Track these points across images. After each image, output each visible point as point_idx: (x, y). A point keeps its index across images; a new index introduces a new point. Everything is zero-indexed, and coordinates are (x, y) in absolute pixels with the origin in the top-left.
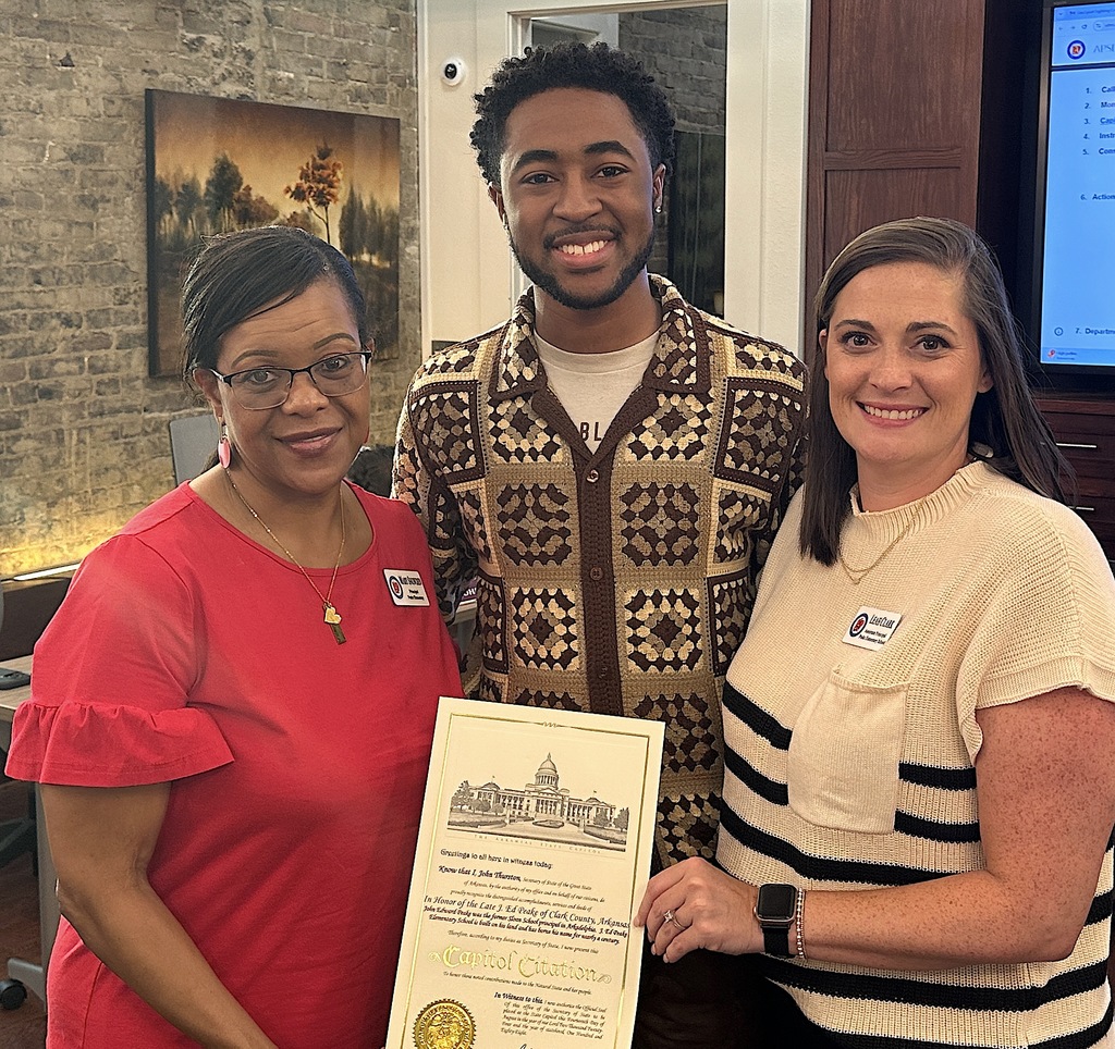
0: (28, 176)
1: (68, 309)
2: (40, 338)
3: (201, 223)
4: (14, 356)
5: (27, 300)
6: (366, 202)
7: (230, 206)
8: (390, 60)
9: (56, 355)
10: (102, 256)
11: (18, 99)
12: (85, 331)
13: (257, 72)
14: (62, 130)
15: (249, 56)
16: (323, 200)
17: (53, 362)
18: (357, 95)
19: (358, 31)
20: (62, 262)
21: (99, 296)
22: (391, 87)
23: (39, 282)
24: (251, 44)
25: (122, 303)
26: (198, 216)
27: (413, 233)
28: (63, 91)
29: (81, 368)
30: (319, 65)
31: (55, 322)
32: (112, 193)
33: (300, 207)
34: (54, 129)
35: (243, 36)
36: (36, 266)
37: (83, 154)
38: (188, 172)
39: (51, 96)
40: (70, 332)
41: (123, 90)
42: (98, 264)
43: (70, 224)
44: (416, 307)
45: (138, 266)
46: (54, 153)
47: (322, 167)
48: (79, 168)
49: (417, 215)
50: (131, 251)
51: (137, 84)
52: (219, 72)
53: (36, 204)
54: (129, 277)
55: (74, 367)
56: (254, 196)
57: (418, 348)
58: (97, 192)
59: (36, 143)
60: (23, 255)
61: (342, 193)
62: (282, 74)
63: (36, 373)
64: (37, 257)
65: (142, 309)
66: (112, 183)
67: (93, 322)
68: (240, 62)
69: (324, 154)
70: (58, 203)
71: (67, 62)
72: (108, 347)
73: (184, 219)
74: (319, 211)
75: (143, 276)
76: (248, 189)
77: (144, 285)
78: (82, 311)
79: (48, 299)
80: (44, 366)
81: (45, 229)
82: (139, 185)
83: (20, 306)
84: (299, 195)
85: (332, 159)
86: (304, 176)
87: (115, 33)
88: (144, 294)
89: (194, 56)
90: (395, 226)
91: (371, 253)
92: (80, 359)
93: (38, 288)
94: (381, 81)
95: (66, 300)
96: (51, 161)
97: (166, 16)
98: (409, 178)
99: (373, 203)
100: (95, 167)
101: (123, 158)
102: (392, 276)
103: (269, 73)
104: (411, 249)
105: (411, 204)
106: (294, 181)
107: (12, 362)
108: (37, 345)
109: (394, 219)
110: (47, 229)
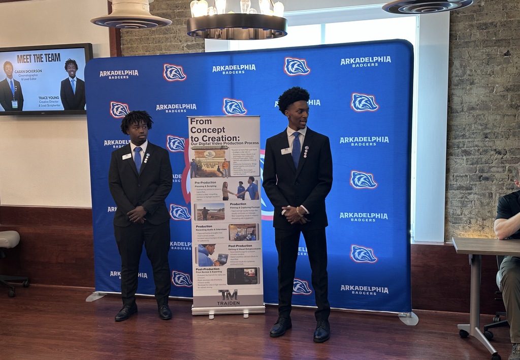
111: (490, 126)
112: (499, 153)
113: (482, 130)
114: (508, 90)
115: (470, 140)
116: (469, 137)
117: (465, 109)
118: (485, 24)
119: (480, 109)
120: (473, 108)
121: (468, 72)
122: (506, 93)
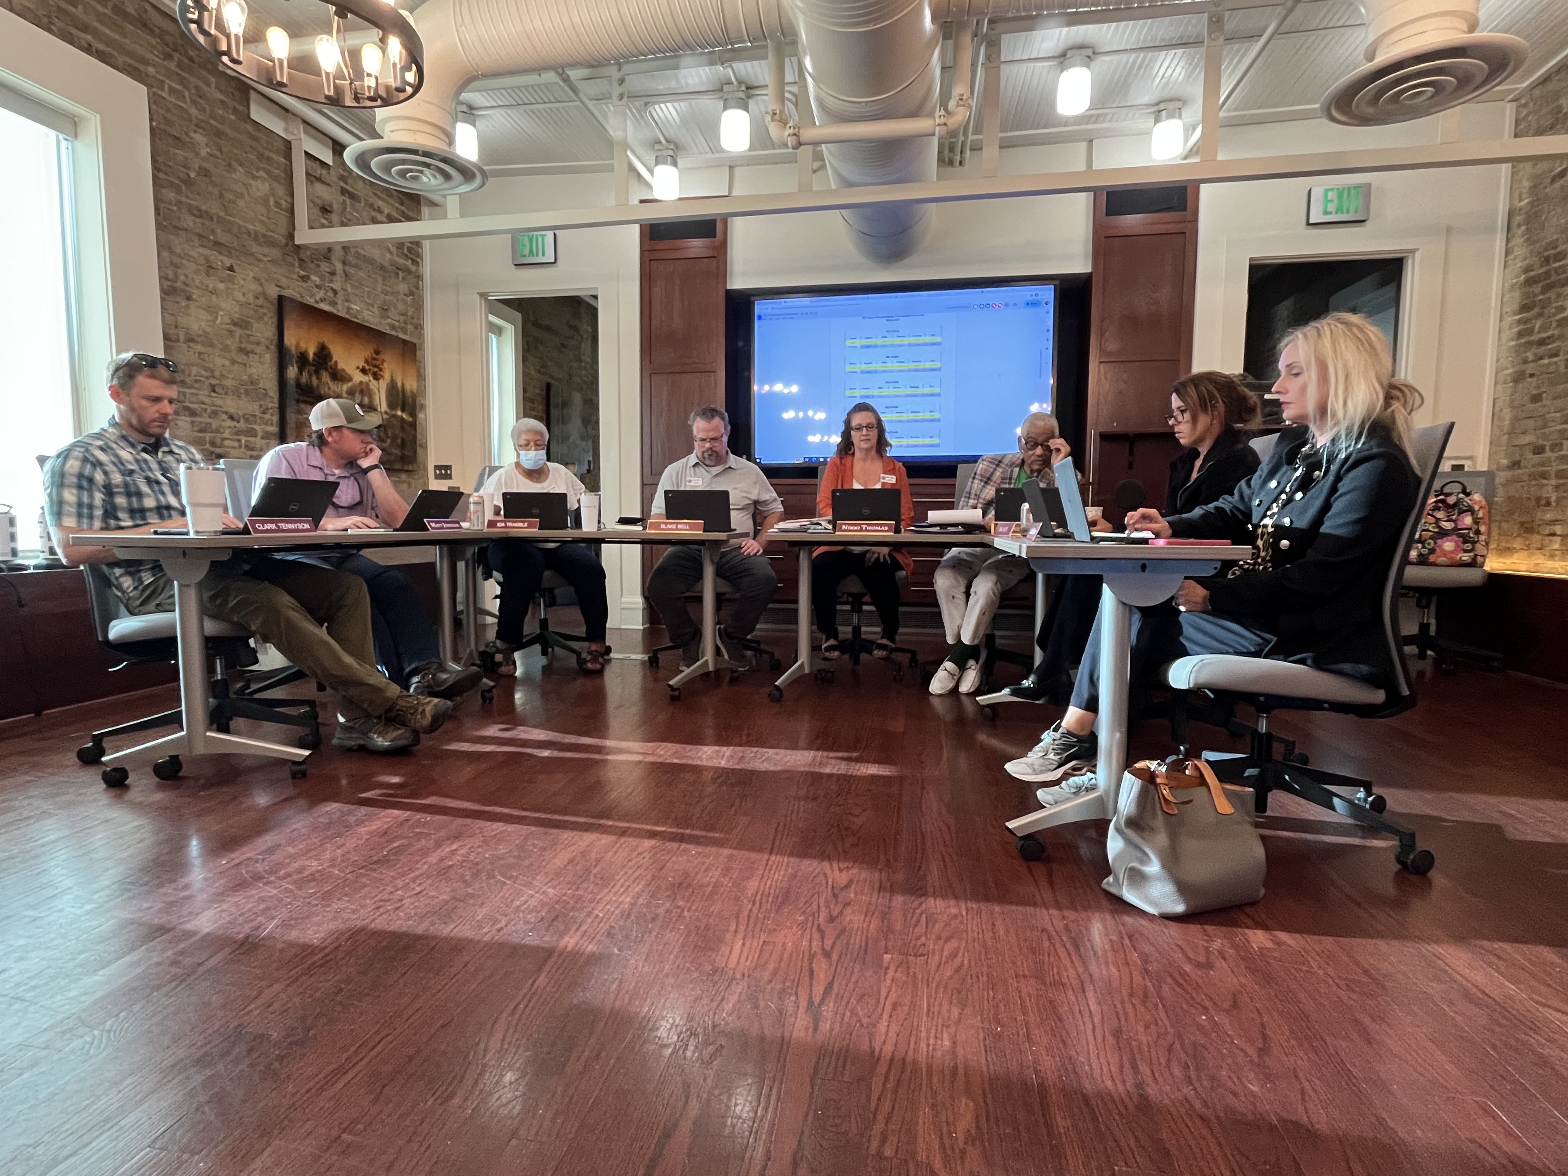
0: (208, 329)
1: (232, 410)
2: (215, 424)
3: (310, 376)
4: (200, 431)
5: (207, 400)
6: (399, 384)
7: (326, 370)
8: (410, 313)
9: (226, 435)
10: (252, 383)
11: (202, 283)
12: (242, 425)
13: (339, 302)
14: (229, 307)
15: (335, 292)
16: (376, 377)
17: (224, 439)
18: (393, 327)
19: (393, 293)
20: (229, 383)
21: (253, 408)
22: (410, 327)
23: (214, 391)
24: (336, 286)
25: (264, 413)
26: (309, 372)
27: (422, 407)
28: (230, 285)
29: (240, 447)
30: (373, 306)
31: (224, 416)
32: (258, 349)
33: (365, 379)
34: (223, 305)
35: (331, 281)
36: (214, 382)
37: (241, 324)
38: (303, 345)
39: (221, 286)
40: (233, 424)
41: (264, 294)
42: (250, 389)
43: (234, 362)
44: (425, 447)
45: (274, 393)
46: (222, 319)
47: (375, 359)
48: (238, 331)
49: (424, 397)
50: (270, 384)
51: (273, 292)
52: (318, 297)
53: (212, 346)
54: (269, 400)
55: (236, 444)
56: (339, 367)
57: (426, 469)
58: (249, 347)
59: (213, 310)
60: (205, 373)
61: (387, 376)
62: (353, 306)
63: (213, 444)
64: (214, 377)
65: (276, 418)
66: (258, 344)
67: (247, 420)
68: (330, 294)
69: (377, 352)
70: (226, 349)
71: (231, 269)
72: (256, 436)
73: (301, 371)
74: (374, 382)
75: (276, 400)
76: (336, 362)
77: (277, 405)
78: (241, 413)
79: (219, 402)
80: (218, 441)
81: (219, 361)
82: (273, 348)
83: (203, 403)
84: (364, 371)
85: (381, 357)
86: (367, 362)
87: (260, 260)
88: (277, 411)
89: (305, 285)
90: (414, 400)
91: (403, 410)
92: (239, 441)
93: (213, 394)
94: (405, 323)
95: (230, 404)
96: (222, 323)
97: (288, 259)
98: (421, 377)
99: (403, 385)
100: (247, 332)
101: (265, 331)
102: (413, 425)
103: (346, 304)
104: (421, 416)
105: (422, 390)
106: (362, 364)
107: (199, 434)
108: (214, 427)
109: (414, 397)
110: (219, 362)
111: (217, 374)
112: (232, 418)
113: (207, 378)
114: (235, 324)
115: (193, 391)
116: (191, 387)
117: (182, 338)
118: (199, 210)
119: (203, 343)
120: (192, 340)
121: (182, 278)
122: (233, 328)
